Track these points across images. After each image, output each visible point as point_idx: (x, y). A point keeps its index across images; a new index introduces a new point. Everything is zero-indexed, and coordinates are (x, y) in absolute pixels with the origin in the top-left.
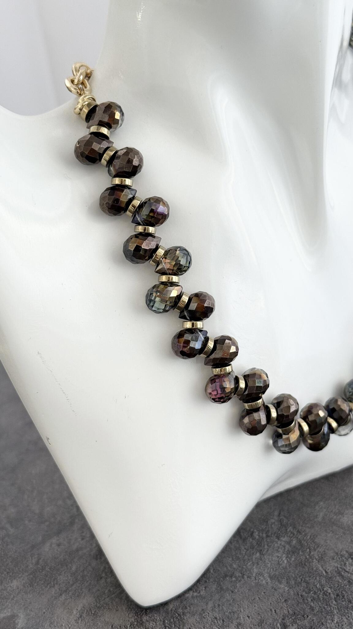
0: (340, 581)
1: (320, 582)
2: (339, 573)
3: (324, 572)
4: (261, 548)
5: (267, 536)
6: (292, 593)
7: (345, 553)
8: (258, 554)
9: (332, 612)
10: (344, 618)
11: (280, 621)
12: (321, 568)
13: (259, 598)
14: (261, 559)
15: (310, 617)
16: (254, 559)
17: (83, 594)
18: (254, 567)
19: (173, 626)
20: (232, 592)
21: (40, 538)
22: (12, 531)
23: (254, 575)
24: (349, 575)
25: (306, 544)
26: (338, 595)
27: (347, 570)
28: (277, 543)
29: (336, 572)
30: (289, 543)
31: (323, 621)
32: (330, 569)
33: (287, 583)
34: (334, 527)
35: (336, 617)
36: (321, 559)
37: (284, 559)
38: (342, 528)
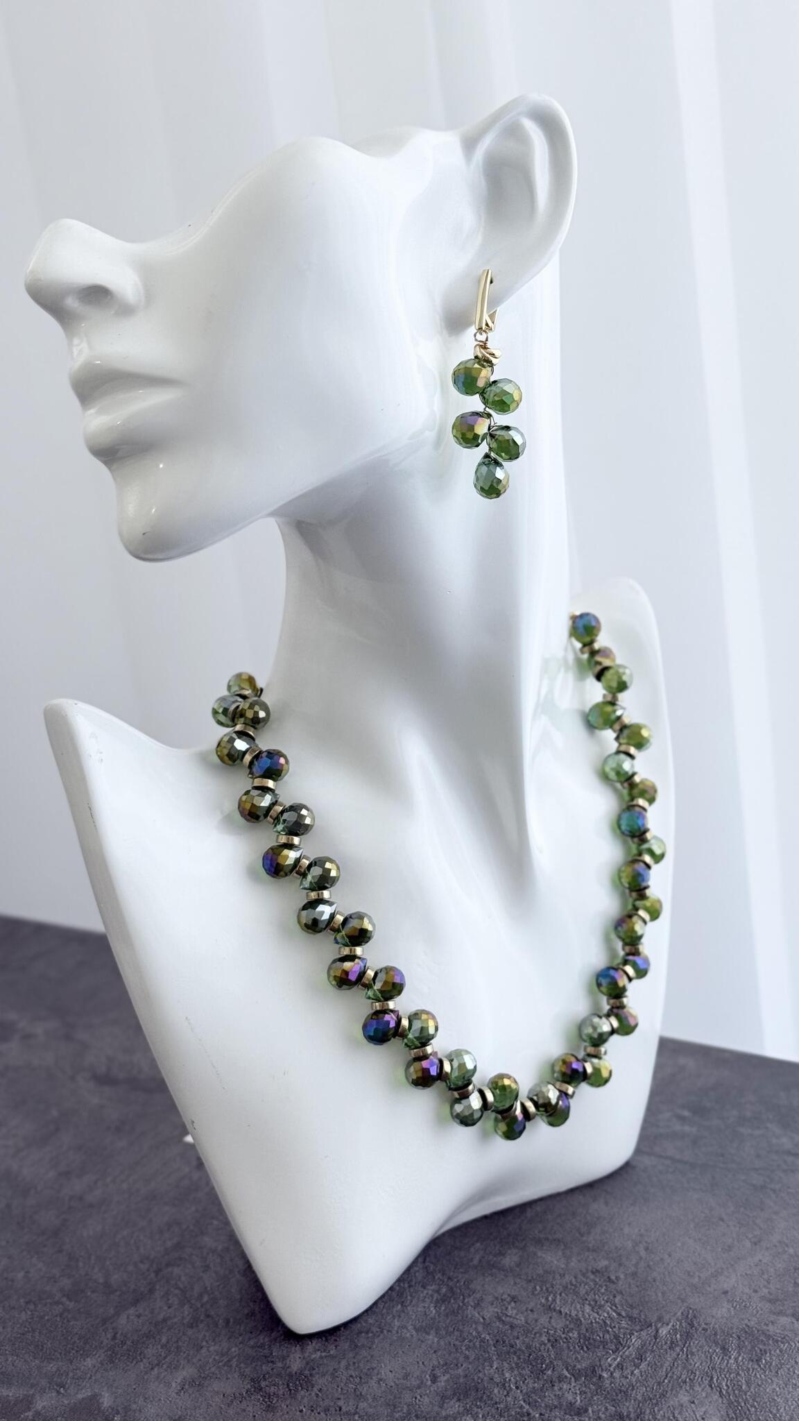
0: (501, 1326)
1: (476, 1329)
2: (499, 1319)
3: (481, 1320)
4: (402, 1300)
5: (410, 1286)
6: (442, 1343)
7: (506, 1296)
8: (399, 1306)
9: (490, 1358)
10: (504, 1363)
11: (429, 1373)
12: (477, 1315)
13: (403, 1352)
14: (403, 1312)
15: (464, 1366)
16: (395, 1312)
17: (181, 1367)
18: (396, 1320)
19: (300, 1388)
20: (370, 1348)
21: (112, 1311)
22: (71, 1305)
23: (396, 1329)
24: (511, 1319)
25: (459, 1291)
26: (497, 1341)
27: (509, 1314)
28: (422, 1292)
29: (495, 1317)
30: (438, 1291)
31: (480, 1368)
32: (487, 1316)
33: (437, 1333)
34: (494, 1270)
35: (495, 1363)
36: (477, 1305)
37: (432, 1309)
38: (503, 1271)
